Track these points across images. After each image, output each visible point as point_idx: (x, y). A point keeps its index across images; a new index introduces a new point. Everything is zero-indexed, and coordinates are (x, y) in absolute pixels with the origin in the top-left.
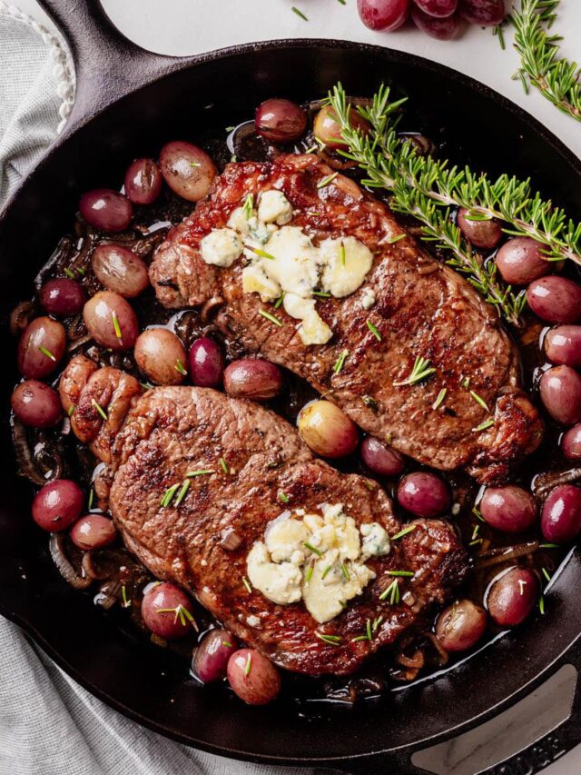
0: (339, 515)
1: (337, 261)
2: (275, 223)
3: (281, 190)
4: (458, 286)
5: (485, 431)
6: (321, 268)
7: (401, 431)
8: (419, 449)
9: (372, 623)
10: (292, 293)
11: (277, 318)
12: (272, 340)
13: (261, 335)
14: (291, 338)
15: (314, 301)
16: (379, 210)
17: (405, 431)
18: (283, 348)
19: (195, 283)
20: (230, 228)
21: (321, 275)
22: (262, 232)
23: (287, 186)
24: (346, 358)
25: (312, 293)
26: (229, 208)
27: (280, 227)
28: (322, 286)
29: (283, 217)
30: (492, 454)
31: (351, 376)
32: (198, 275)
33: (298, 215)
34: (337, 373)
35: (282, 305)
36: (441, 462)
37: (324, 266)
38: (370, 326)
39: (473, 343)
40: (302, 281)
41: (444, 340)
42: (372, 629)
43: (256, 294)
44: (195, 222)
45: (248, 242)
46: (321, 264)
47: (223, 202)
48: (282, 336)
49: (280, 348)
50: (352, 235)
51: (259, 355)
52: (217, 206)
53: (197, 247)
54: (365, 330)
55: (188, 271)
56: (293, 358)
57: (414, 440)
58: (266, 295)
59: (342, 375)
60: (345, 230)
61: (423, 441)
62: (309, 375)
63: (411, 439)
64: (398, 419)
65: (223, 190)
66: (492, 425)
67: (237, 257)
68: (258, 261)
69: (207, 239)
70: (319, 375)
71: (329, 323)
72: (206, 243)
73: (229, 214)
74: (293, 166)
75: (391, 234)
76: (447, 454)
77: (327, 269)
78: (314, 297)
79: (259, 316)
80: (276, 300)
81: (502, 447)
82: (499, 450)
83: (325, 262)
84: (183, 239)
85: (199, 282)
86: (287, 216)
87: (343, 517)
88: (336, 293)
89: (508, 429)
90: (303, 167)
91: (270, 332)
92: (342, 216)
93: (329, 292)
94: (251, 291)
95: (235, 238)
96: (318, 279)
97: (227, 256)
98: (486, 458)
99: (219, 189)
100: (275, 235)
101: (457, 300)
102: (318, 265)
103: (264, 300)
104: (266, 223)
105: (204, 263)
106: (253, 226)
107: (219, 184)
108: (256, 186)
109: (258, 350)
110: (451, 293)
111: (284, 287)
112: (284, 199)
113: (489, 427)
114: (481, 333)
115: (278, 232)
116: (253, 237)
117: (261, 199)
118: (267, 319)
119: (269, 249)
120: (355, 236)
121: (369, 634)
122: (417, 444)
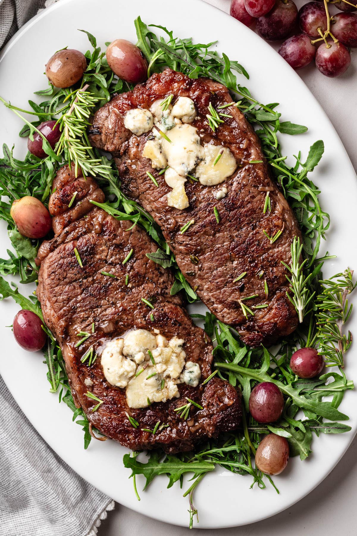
0: (179, 346)
1: (212, 161)
2: (181, 119)
3: (193, 100)
4: (284, 209)
5: (260, 309)
6: (199, 161)
7: (206, 287)
8: (213, 303)
9: (160, 425)
10: (174, 169)
11: (157, 181)
12: (148, 194)
13: (142, 187)
14: (161, 197)
15: (186, 180)
16: (252, 139)
17: (208, 288)
18: (154, 201)
19: (112, 136)
20: (150, 111)
21: (197, 165)
22: (170, 122)
23: (198, 98)
24: (192, 225)
25: (186, 174)
26: (155, 97)
27: (183, 123)
28: (195, 173)
29: (188, 118)
30: (257, 326)
31: (190, 238)
32: (115, 132)
33: (198, 121)
34: (181, 233)
35: (164, 174)
36: (223, 317)
37: (202, 160)
38: (215, 211)
39: (276, 250)
40: (183, 164)
41: (259, 240)
42: (158, 428)
43: (150, 160)
44: (128, 96)
45: (158, 125)
46: (200, 158)
47: (153, 91)
48: (156, 194)
49: (152, 201)
50: (229, 148)
51: (137, 200)
52: (147, 93)
53: (123, 113)
54: (211, 212)
55: (110, 127)
56: (158, 210)
57: (212, 296)
58: (155, 164)
59: (184, 235)
60: (225, 143)
61: (217, 299)
62: (164, 226)
63: (210, 294)
64: (208, 278)
65: (155, 84)
66: (266, 308)
67: (146, 131)
68: (159, 139)
69: (132, 111)
70: (169, 228)
71: (190, 198)
72: (130, 114)
73: (153, 101)
74: (208, 87)
75: (254, 157)
76: (229, 313)
77: (203, 163)
78: (187, 178)
79: (146, 175)
80: (161, 169)
81: (266, 324)
82: (263, 325)
83: (204, 158)
84: (117, 105)
85: (114, 136)
86: (190, 118)
87: (180, 349)
88: (202, 181)
89: (275, 314)
90: (214, 91)
91: (149, 188)
92: (226, 133)
93: (198, 178)
94: (147, 157)
95: (150, 118)
96: (194, 167)
97: (140, 128)
98: (253, 326)
99: (154, 82)
100: (178, 127)
101: (279, 218)
102: (198, 158)
103: (153, 167)
104: (175, 117)
105: (123, 126)
106: (165, 116)
107: (154, 79)
108: (178, 90)
109: (138, 197)
110: (276, 212)
111: (169, 163)
112: (193, 106)
113: (263, 308)
114: (284, 246)
115: (180, 125)
116: (163, 122)
117: (178, 100)
118: (150, 179)
119: (170, 134)
120: (230, 149)
121: (155, 430)
122: (213, 300)
